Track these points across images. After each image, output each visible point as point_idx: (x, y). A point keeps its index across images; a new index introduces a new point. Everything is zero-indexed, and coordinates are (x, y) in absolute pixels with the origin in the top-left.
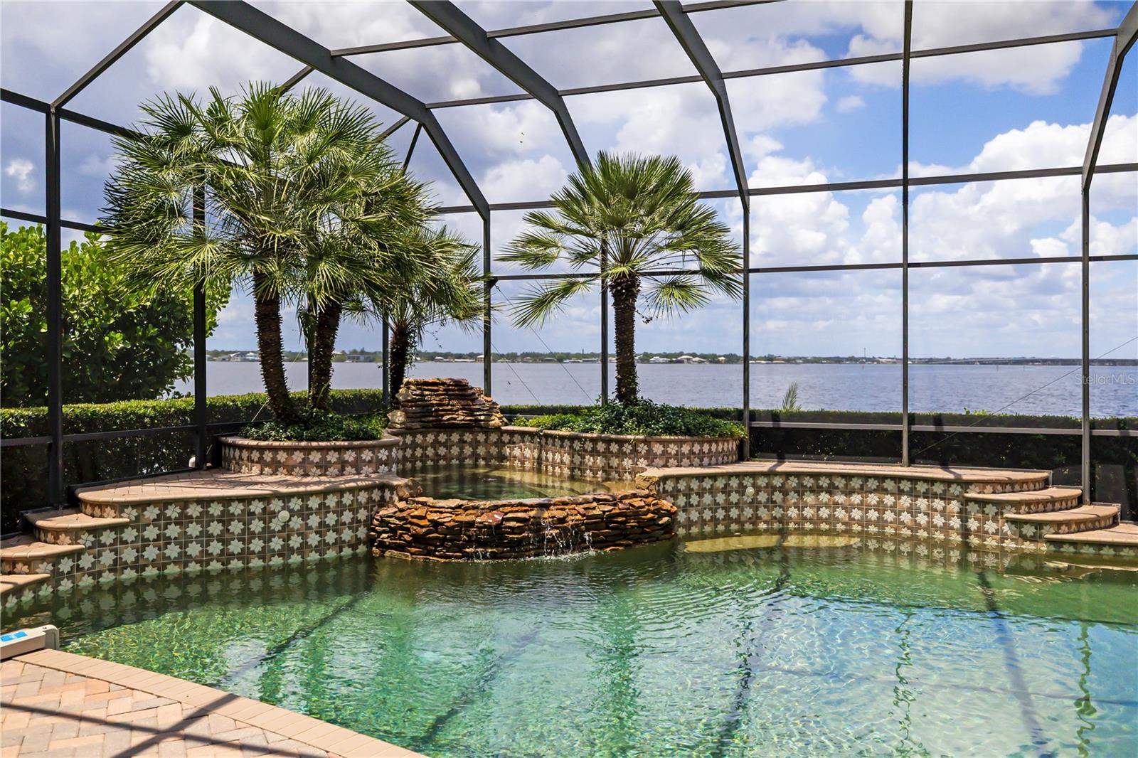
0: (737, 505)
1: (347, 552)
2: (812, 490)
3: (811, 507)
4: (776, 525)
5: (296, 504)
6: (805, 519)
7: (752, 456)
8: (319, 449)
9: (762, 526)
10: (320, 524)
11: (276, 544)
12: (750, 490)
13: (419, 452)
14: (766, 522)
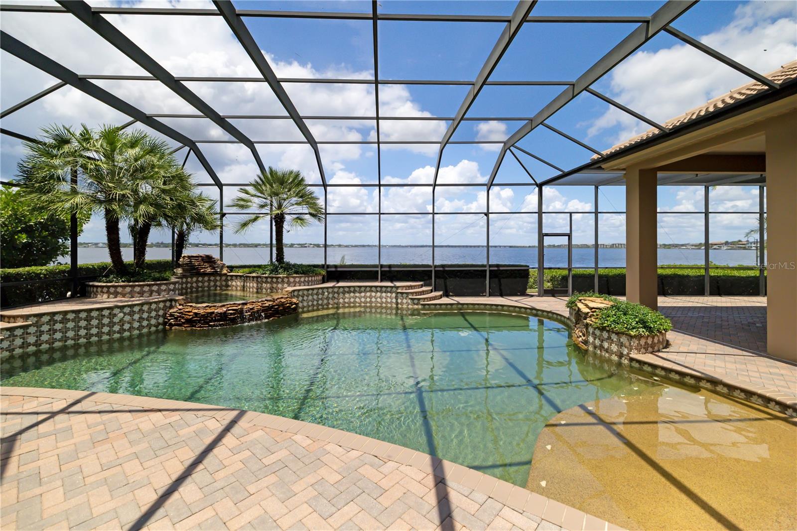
0: (321, 299)
1: (153, 329)
2: (348, 292)
3: (348, 298)
4: (335, 306)
5: (127, 310)
6: (345, 303)
7: (328, 281)
8: (139, 286)
9: (330, 306)
10: (140, 318)
11: (117, 328)
12: (326, 293)
13: (189, 285)
14: (332, 305)
